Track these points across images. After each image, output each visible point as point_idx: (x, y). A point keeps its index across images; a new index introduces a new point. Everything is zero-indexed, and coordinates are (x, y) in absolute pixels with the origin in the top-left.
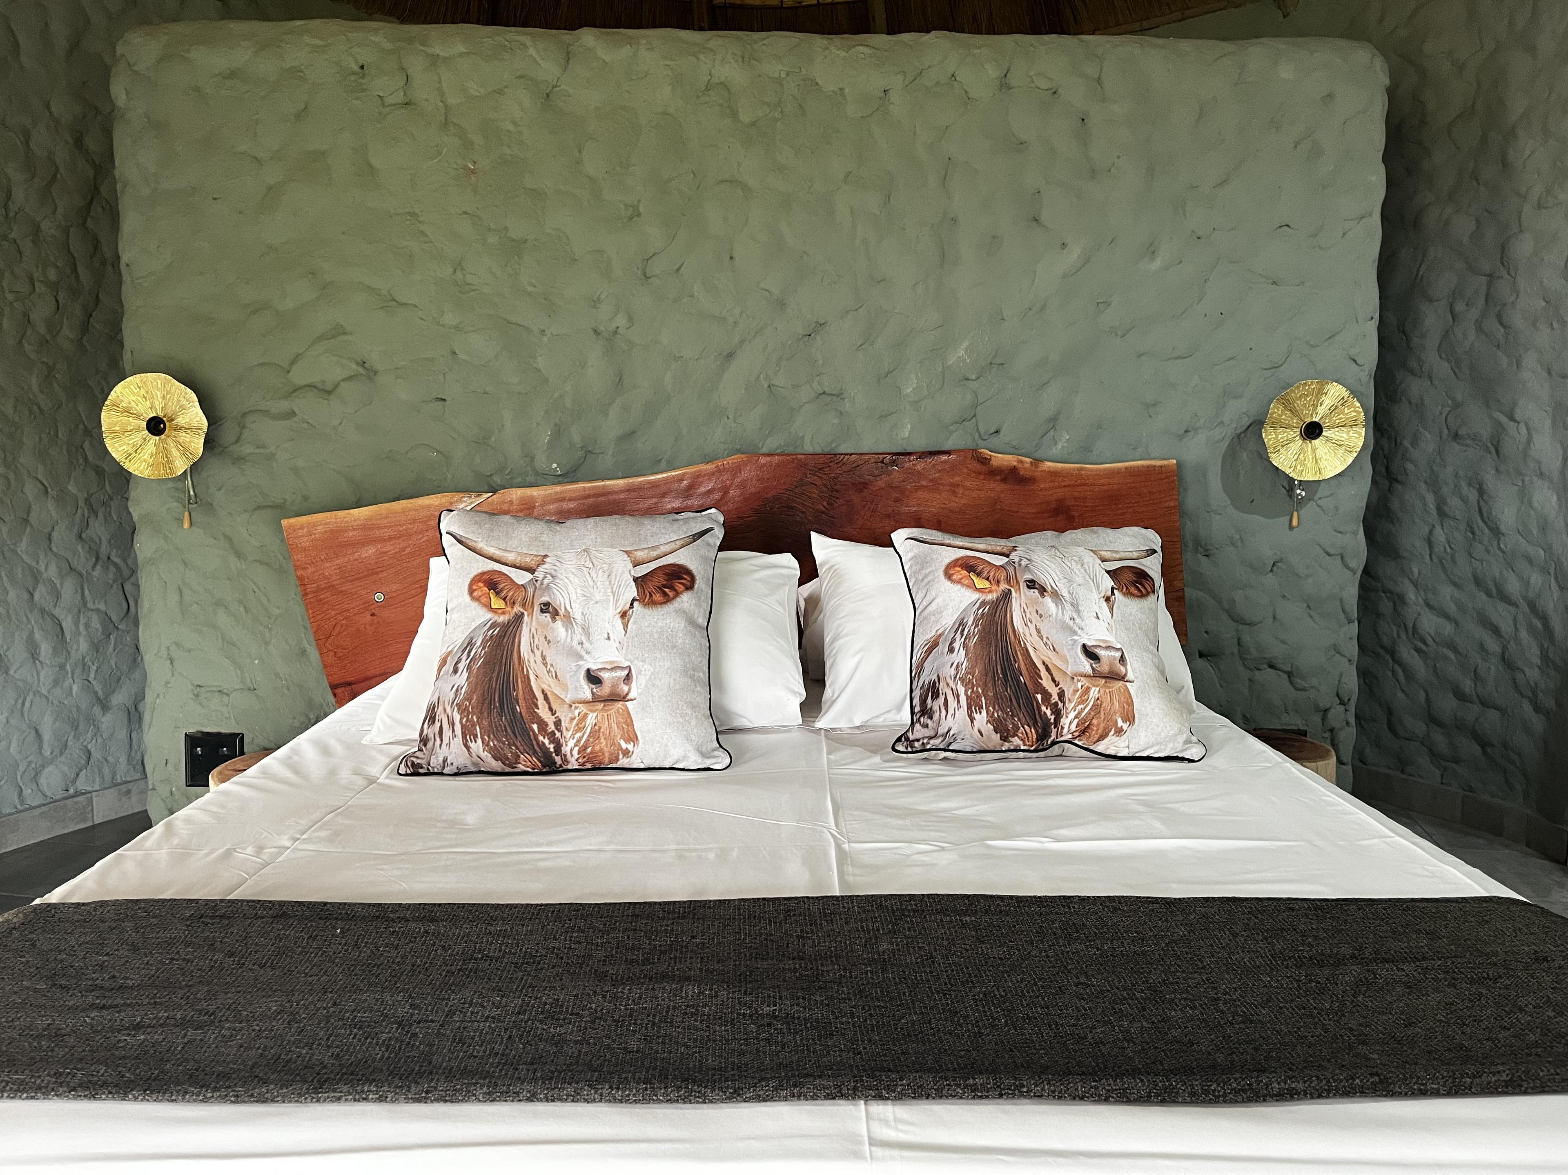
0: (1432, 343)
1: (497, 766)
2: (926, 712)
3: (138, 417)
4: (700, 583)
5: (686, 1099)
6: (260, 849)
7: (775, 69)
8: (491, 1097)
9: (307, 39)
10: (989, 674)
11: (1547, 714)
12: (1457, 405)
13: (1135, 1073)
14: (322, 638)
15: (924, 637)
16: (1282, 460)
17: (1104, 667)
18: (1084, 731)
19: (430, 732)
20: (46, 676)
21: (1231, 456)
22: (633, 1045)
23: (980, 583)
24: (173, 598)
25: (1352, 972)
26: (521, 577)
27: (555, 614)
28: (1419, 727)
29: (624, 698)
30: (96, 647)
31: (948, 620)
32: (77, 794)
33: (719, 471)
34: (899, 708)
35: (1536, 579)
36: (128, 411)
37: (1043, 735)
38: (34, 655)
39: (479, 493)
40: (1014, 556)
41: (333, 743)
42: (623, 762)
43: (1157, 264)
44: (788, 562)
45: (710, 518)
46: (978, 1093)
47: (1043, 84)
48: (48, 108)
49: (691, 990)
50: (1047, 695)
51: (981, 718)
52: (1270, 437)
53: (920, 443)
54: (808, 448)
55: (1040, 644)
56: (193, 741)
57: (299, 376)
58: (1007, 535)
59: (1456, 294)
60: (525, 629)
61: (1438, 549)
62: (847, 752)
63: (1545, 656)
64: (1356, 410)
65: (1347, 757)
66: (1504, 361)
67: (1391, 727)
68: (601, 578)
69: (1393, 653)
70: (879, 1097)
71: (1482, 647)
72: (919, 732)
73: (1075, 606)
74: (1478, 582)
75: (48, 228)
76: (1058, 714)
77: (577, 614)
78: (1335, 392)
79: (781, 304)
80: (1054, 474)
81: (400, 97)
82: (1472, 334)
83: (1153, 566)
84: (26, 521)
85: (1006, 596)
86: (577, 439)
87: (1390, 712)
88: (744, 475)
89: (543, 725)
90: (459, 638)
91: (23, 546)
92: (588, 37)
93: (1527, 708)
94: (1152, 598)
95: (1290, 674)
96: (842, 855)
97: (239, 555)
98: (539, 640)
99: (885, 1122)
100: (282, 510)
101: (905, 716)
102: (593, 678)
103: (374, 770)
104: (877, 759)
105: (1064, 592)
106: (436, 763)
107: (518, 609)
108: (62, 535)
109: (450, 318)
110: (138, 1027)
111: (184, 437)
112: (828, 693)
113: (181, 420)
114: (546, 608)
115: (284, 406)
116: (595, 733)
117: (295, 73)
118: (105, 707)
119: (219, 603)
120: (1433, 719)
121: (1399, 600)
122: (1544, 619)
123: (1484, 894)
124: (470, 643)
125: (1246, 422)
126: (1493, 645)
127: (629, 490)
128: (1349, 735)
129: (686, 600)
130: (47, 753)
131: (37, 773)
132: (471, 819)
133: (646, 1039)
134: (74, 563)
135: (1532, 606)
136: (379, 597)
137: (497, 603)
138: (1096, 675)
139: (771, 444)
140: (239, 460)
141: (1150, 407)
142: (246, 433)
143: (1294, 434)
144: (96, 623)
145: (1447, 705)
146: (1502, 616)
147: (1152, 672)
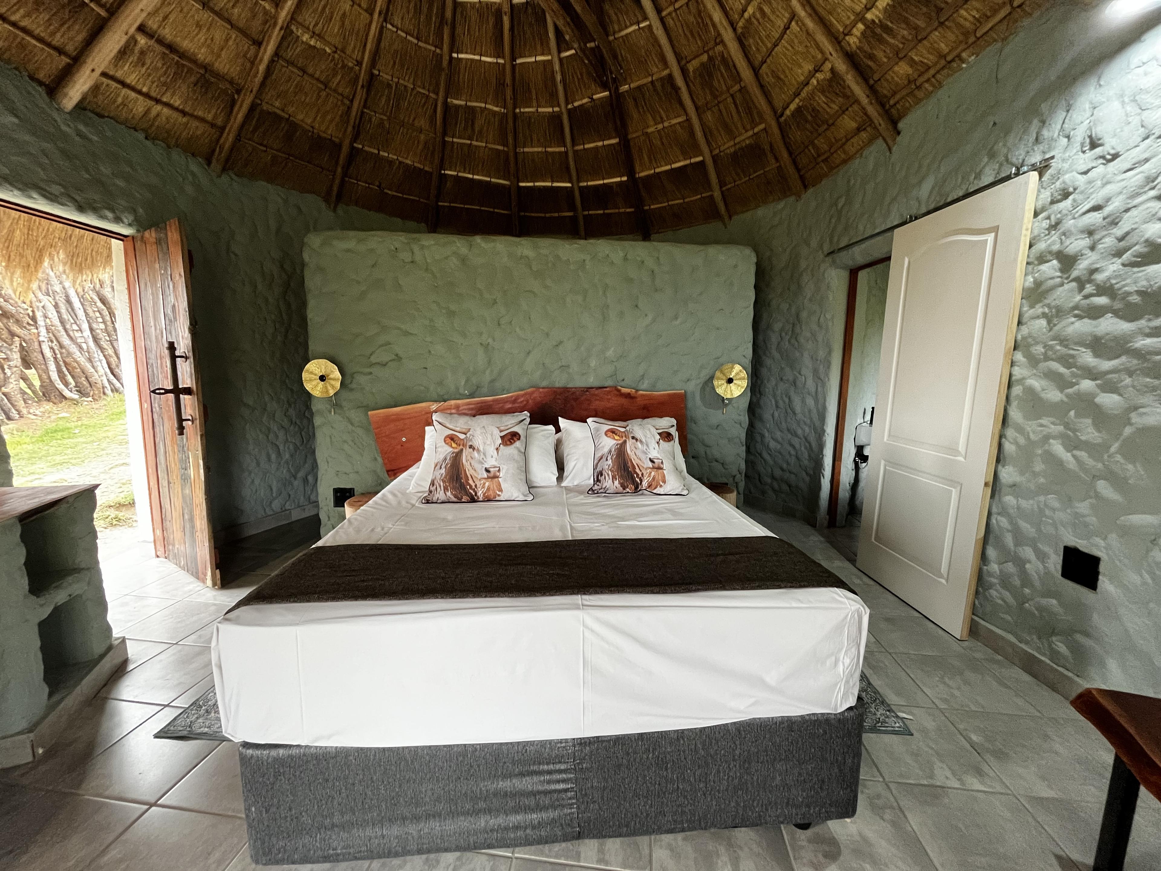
0: (774, 347)
1: (455, 500)
2: (598, 481)
3: (316, 375)
4: (522, 438)
5: (530, 596)
6: (383, 529)
7: (544, 251)
8: (474, 597)
9: (375, 238)
10: (619, 468)
11: (810, 476)
12: (782, 369)
13: (656, 585)
14: (384, 454)
15: (598, 455)
16: (720, 391)
17: (656, 465)
18: (650, 486)
19: (432, 489)
20: (274, 466)
21: (703, 389)
22: (513, 582)
23: (617, 437)
24: (328, 439)
25: (720, 559)
26: (462, 436)
27: (474, 449)
28: (769, 481)
29: (498, 477)
30: (292, 456)
31: (606, 450)
32: (286, 510)
33: (526, 394)
34: (589, 479)
35: (807, 429)
36: (312, 373)
37: (636, 488)
38: (269, 459)
39: (440, 402)
40: (628, 428)
41: (397, 493)
42: (498, 498)
43: (678, 322)
44: (551, 428)
45: (526, 415)
46: (612, 592)
47: (639, 259)
48: (269, 253)
49: (529, 567)
50: (638, 475)
51: (617, 483)
52: (716, 383)
53: (597, 384)
54: (557, 385)
55: (635, 458)
56: (336, 491)
57: (373, 359)
58: (625, 421)
59: (782, 330)
60: (464, 454)
61: (776, 418)
62: (572, 494)
63: (809, 456)
64: (744, 374)
65: (741, 491)
66: (797, 354)
67: (760, 480)
68: (489, 436)
69: (760, 454)
70: (585, 594)
71: (789, 453)
72: (596, 487)
73: (647, 445)
74: (788, 430)
75: (271, 300)
76: (641, 481)
77: (481, 449)
78: (738, 368)
79: (547, 335)
80: (642, 395)
81: (410, 260)
82: (787, 343)
83: (673, 431)
84: (265, 409)
85: (625, 442)
86: (474, 382)
87: (759, 476)
88: (535, 395)
89: (471, 487)
90: (442, 457)
91: (265, 419)
92: (478, 239)
93: (804, 473)
94: (672, 442)
95: (722, 464)
96: (571, 527)
97: (352, 424)
98: (469, 458)
99: (586, 600)
100: (368, 408)
101: (592, 481)
102: (487, 471)
103: (413, 502)
104: (582, 497)
105: (644, 441)
106: (435, 499)
107: (461, 447)
108: (279, 415)
109: (428, 339)
110: (363, 581)
111: (333, 382)
112: (565, 474)
113: (331, 376)
114: (471, 447)
115: (368, 370)
116: (488, 489)
117: (372, 250)
118: (295, 478)
119: (345, 442)
120: (773, 478)
121: (763, 436)
122: (810, 443)
123: (764, 535)
124: (445, 459)
125: (708, 377)
126: (793, 452)
127: (493, 401)
128: (742, 485)
129: (518, 444)
130: (274, 495)
131: (271, 503)
132: (450, 517)
133: (516, 581)
134: (283, 424)
135: (806, 439)
136: (404, 439)
137: (454, 445)
138: (654, 468)
139: (544, 384)
140: (352, 390)
141: (675, 372)
142: (354, 381)
143: (724, 382)
144: (291, 447)
145: (778, 473)
146: (796, 442)
147: (672, 466)
